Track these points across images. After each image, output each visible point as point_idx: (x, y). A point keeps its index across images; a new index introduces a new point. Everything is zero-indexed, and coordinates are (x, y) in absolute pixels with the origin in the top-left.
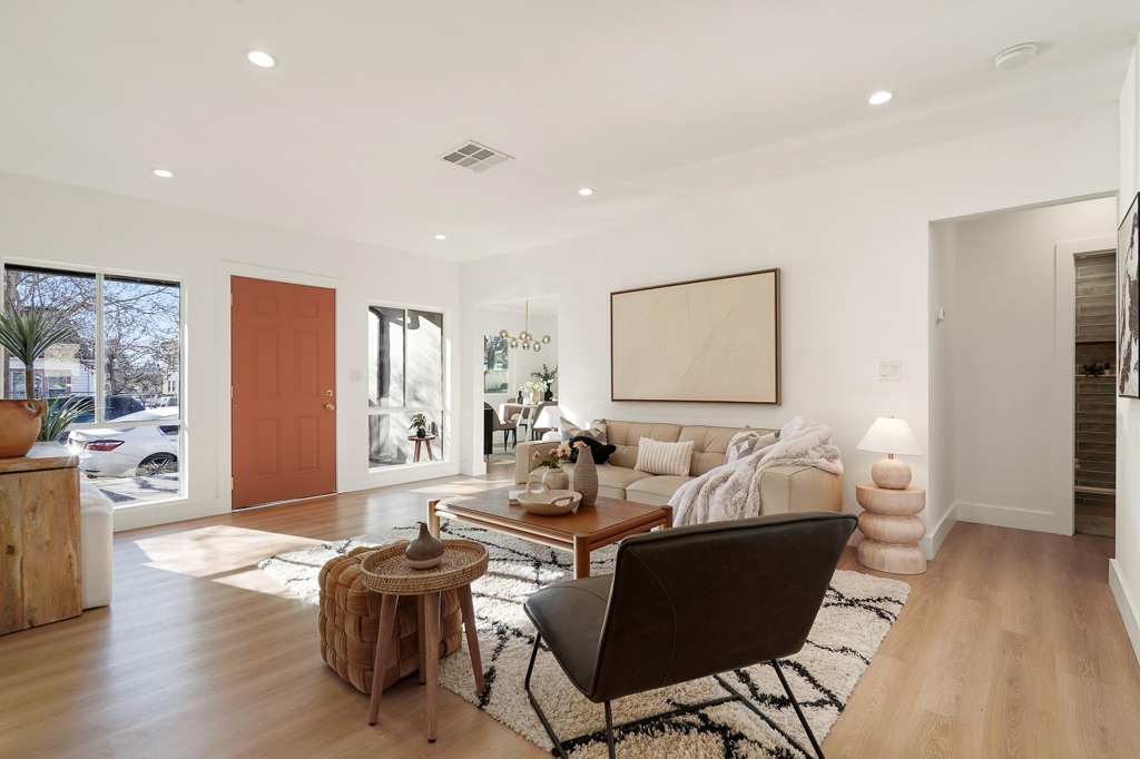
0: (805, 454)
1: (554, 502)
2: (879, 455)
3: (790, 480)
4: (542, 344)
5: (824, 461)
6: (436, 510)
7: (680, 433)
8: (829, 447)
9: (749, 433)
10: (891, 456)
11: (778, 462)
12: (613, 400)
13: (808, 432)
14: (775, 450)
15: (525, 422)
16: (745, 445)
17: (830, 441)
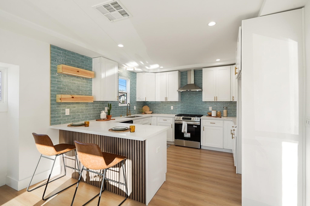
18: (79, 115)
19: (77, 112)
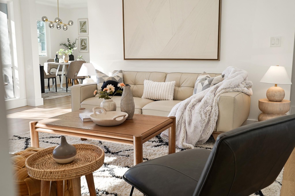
0: (238, 86)
1: (115, 119)
2: (270, 85)
3: (234, 99)
4: (68, 26)
5: (246, 89)
6: (36, 128)
7: (166, 77)
8: (247, 81)
9: (206, 76)
10: (276, 85)
11: (226, 90)
12: (125, 59)
13: (238, 74)
14: (223, 84)
15: (60, 73)
16: (206, 82)
17: (247, 79)
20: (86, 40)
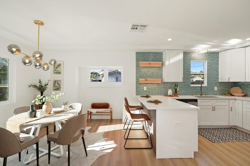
18: (153, 91)
19: (152, 89)
20: (60, 81)
